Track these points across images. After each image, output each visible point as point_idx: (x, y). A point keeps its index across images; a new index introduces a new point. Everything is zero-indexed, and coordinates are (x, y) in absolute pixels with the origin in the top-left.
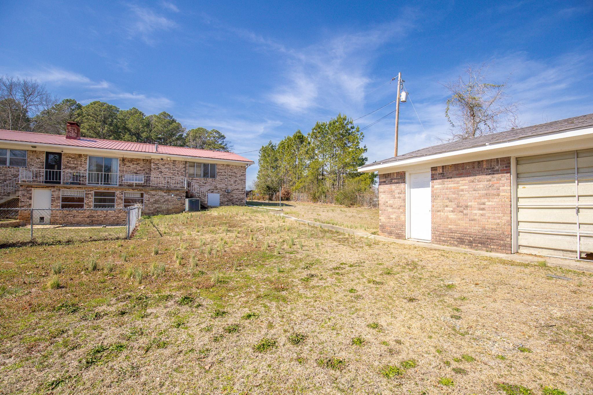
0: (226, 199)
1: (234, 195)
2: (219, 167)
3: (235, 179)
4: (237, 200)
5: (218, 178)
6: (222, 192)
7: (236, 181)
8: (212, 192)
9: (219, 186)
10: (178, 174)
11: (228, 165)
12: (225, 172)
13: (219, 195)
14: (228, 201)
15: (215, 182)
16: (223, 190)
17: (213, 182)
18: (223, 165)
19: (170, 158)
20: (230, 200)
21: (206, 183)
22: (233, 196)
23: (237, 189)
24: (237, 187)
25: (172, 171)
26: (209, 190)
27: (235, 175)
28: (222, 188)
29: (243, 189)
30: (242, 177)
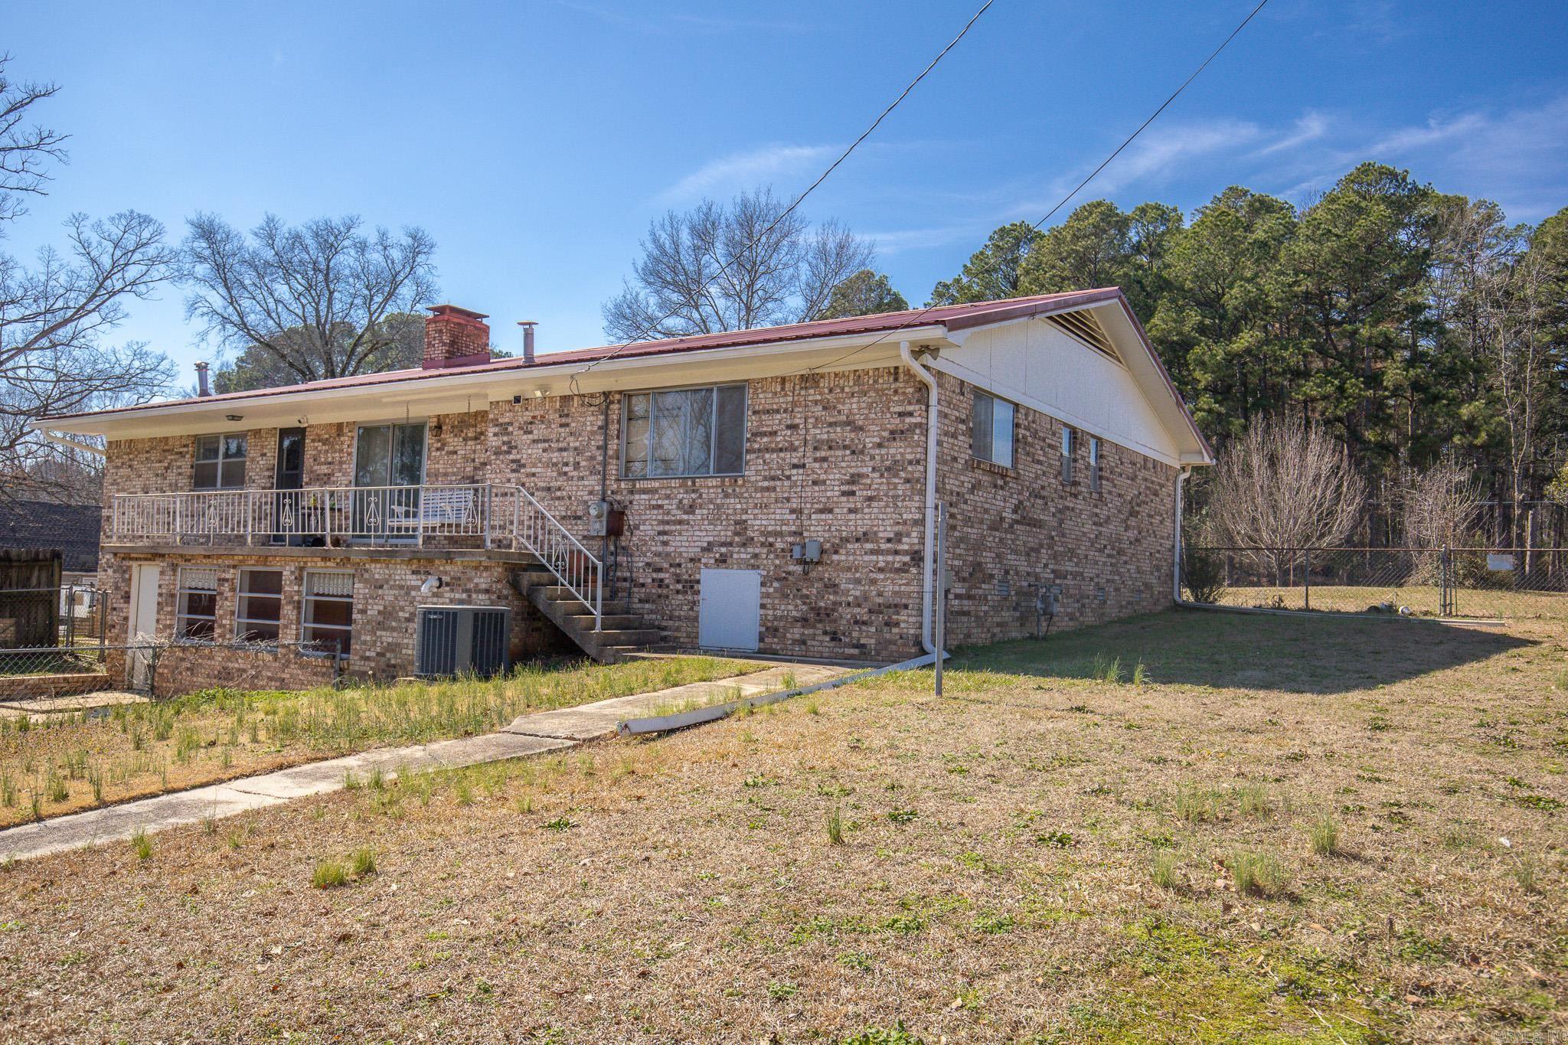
0: (793, 609)
1: (843, 580)
2: (764, 400)
3: (850, 465)
4: (861, 613)
5: (754, 470)
6: (771, 562)
7: (855, 479)
8: (722, 561)
9: (758, 522)
10: (577, 466)
11: (810, 380)
12: (793, 427)
13: (753, 578)
14: (804, 621)
15: (739, 496)
16: (779, 545)
17: (727, 496)
18: (783, 380)
19: (544, 388)
20: (817, 611)
21: (691, 509)
22: (832, 586)
23: (865, 537)
24: (860, 524)
25: (555, 457)
26: (709, 548)
27: (850, 436)
28: (780, 534)
29: (898, 537)
30: (897, 450)
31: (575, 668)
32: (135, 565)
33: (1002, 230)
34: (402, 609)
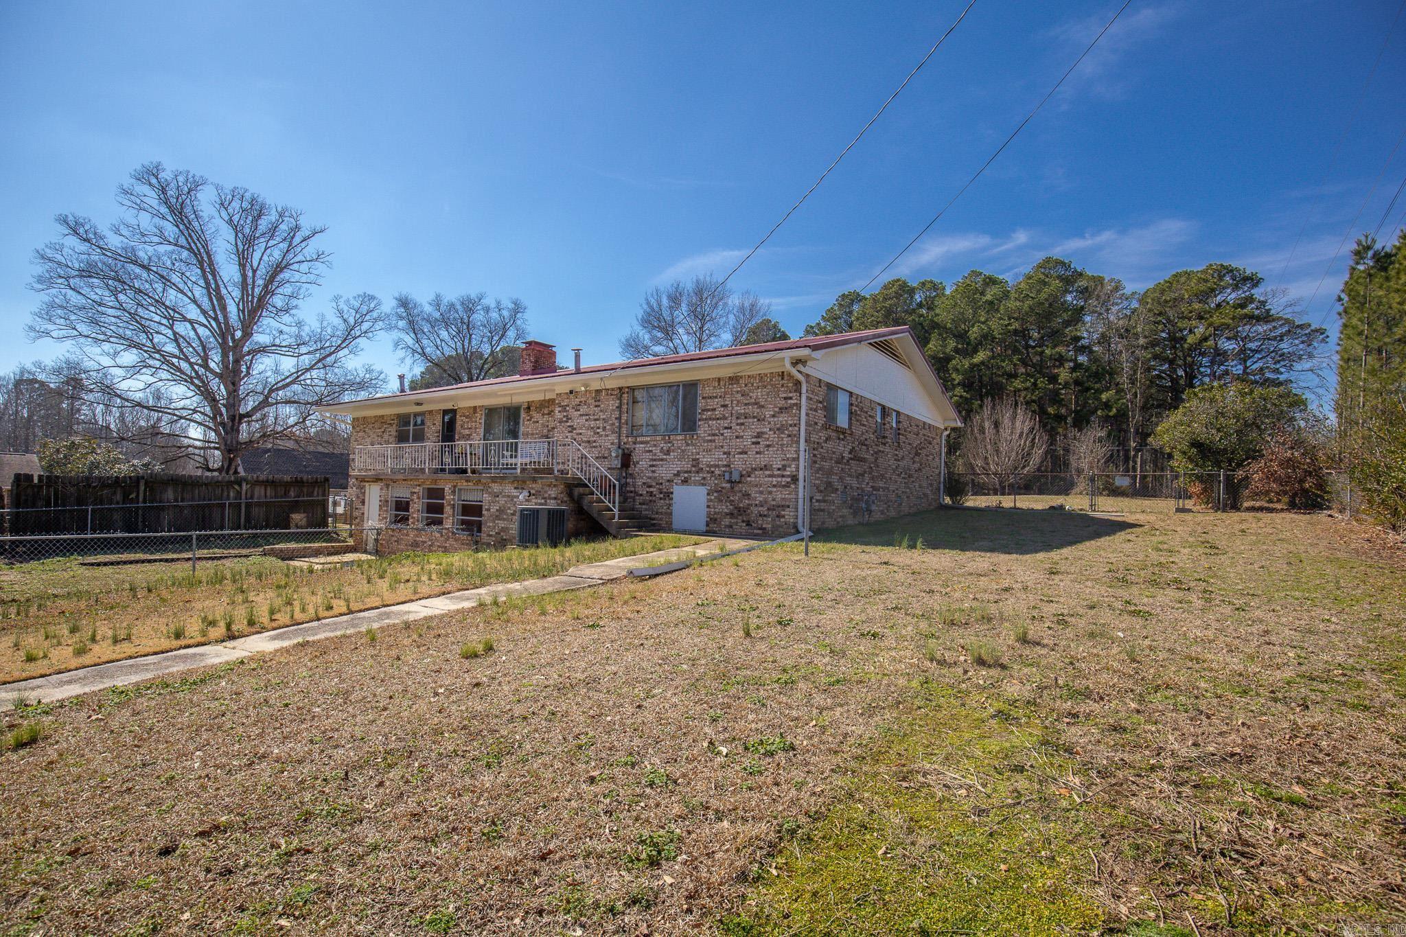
0: (725, 508)
1: (753, 492)
2: (708, 391)
3: (756, 427)
4: (764, 510)
5: (703, 430)
6: (713, 482)
7: (759, 435)
8: (685, 481)
9: (705, 460)
10: (604, 429)
11: (734, 379)
12: (725, 406)
13: (703, 491)
14: (731, 515)
15: (693, 445)
16: (717, 472)
17: (688, 445)
18: (719, 379)
19: (586, 386)
20: (739, 509)
21: (668, 453)
22: (747, 495)
23: (766, 468)
24: (762, 460)
25: (592, 424)
26: (678, 474)
27: (756, 410)
28: (717, 466)
29: (784, 468)
30: (783, 418)
31: (604, 540)
32: (367, 484)
33: (844, 295)
34: (509, 508)
